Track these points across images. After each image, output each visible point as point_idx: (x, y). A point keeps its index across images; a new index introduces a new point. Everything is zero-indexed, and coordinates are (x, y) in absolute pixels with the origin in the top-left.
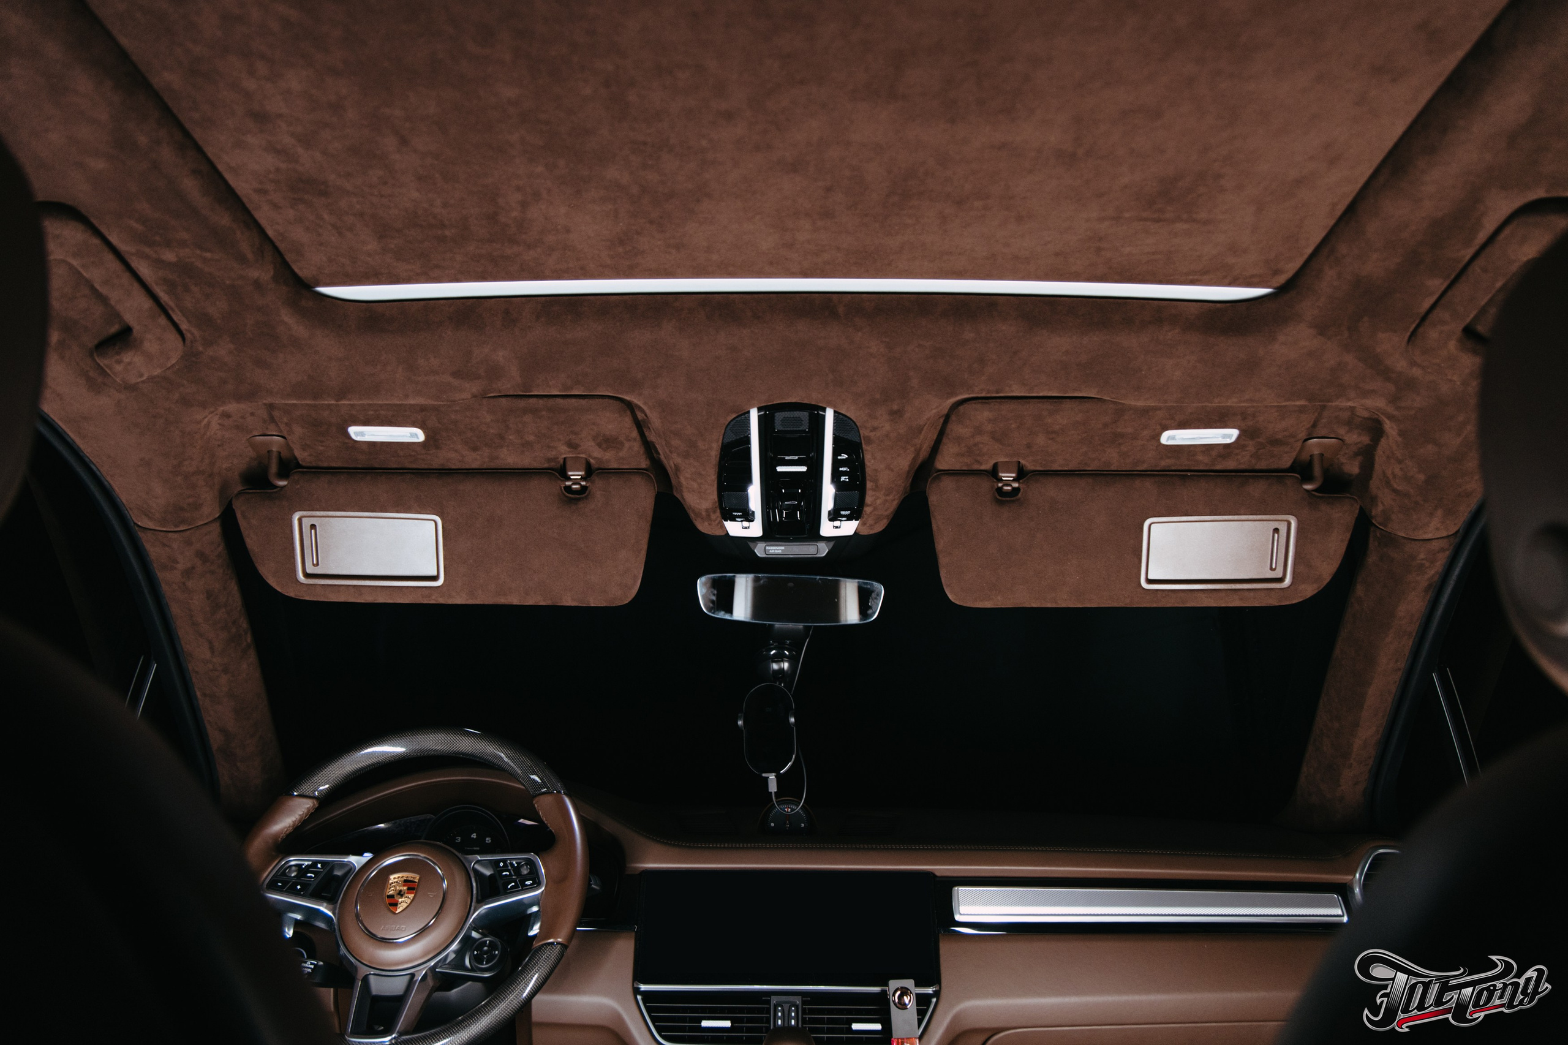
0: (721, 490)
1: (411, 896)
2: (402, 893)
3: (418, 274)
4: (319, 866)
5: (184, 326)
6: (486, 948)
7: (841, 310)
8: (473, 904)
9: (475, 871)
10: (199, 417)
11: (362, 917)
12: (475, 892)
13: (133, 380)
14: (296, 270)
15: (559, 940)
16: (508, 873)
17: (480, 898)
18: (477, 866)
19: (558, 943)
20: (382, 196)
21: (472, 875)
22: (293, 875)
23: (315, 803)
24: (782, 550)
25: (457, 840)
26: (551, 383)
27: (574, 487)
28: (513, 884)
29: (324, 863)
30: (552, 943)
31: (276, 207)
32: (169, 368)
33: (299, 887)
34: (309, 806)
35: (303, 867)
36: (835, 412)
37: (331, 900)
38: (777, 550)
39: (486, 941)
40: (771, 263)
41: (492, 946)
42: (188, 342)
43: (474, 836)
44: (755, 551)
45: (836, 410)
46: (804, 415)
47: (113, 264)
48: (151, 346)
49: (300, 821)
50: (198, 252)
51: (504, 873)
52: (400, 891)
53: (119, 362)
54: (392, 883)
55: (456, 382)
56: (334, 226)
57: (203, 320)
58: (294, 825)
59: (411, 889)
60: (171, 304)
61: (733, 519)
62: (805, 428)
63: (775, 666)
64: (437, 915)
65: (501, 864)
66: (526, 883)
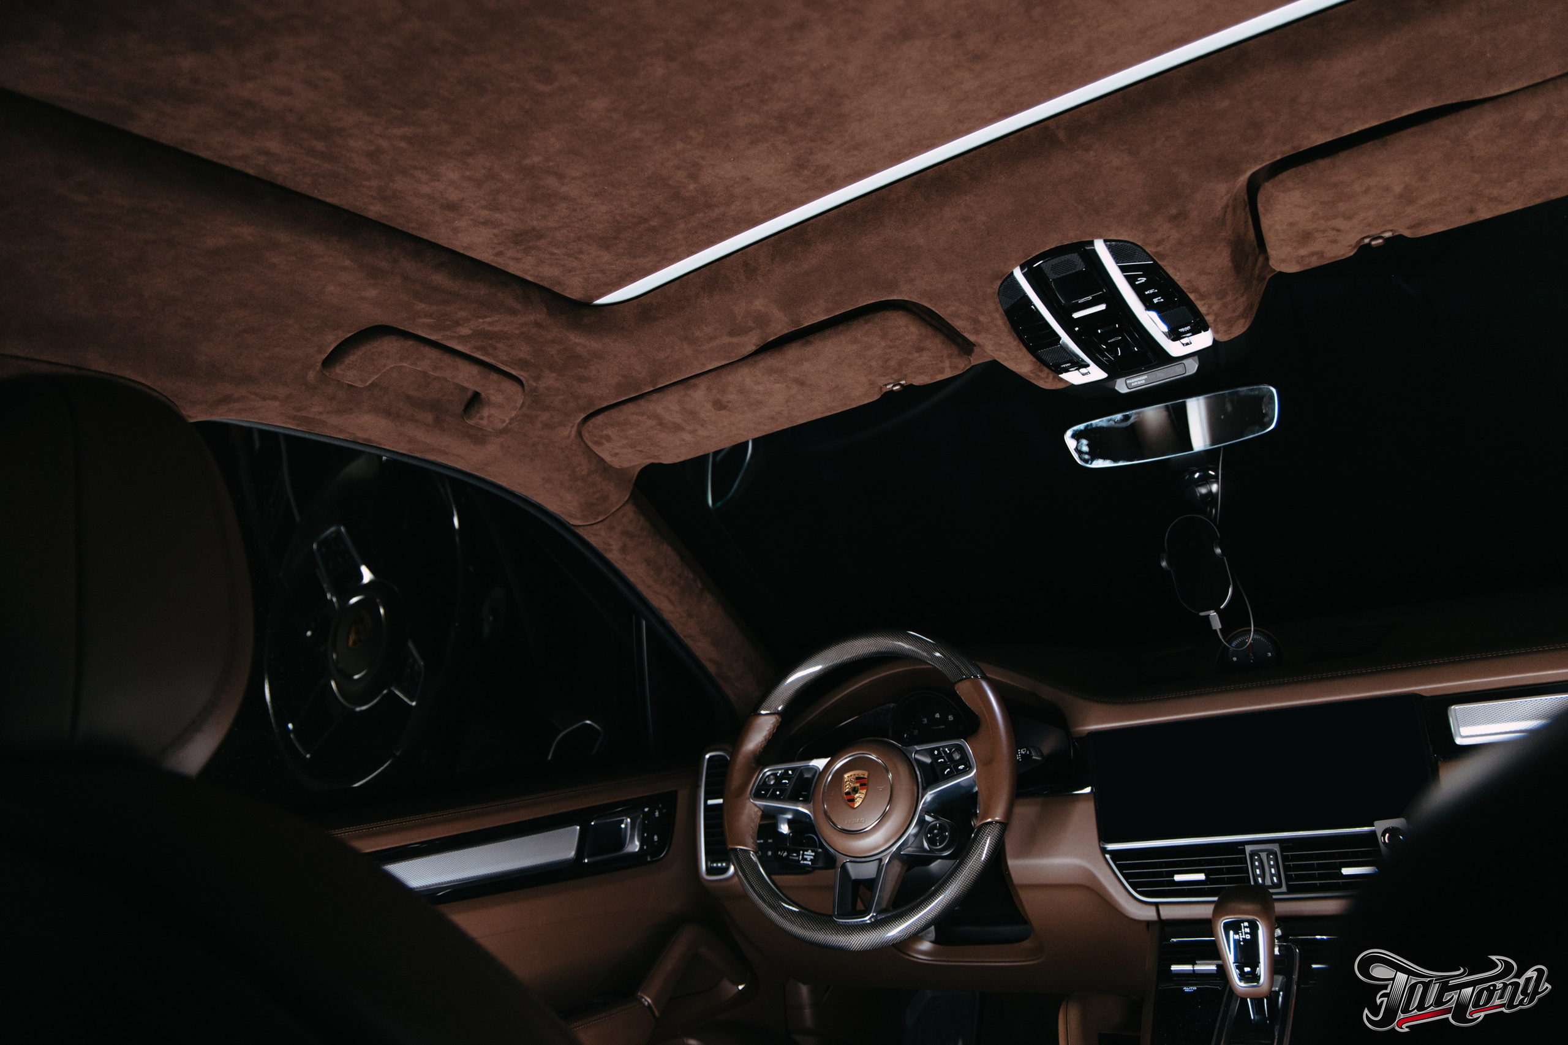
0: (1032, 351)
1: (864, 791)
2: (856, 789)
3: (659, 262)
4: (790, 772)
5: (514, 372)
6: (936, 831)
7: (1062, 135)
8: (920, 791)
9: (917, 760)
10: (566, 433)
11: (829, 814)
12: (920, 780)
13: (501, 426)
14: (569, 296)
15: (997, 818)
16: (943, 760)
17: (925, 785)
18: (917, 756)
19: (997, 822)
20: (581, 220)
21: (915, 764)
22: (772, 783)
23: (778, 718)
24: (1145, 380)
25: (924, 721)
26: (814, 312)
27: (895, 388)
28: (949, 770)
29: (793, 769)
30: (990, 823)
31: (517, 260)
32: (522, 407)
33: (778, 793)
34: (772, 722)
35: (778, 775)
36: (1105, 241)
37: (806, 801)
38: (1140, 381)
39: (936, 824)
40: (960, 121)
41: (942, 828)
42: (524, 382)
43: (937, 716)
44: (1116, 388)
45: (1106, 238)
46: (1075, 257)
47: (434, 354)
48: (497, 398)
49: (769, 734)
50: (481, 320)
51: (939, 761)
52: (855, 788)
53: (482, 418)
54: (847, 781)
55: (735, 340)
56: (569, 255)
57: (523, 364)
58: (765, 740)
59: (863, 785)
60: (495, 362)
61: (1067, 370)
62: (1081, 268)
63: (1203, 490)
64: (890, 801)
65: (936, 752)
66: (959, 768)
